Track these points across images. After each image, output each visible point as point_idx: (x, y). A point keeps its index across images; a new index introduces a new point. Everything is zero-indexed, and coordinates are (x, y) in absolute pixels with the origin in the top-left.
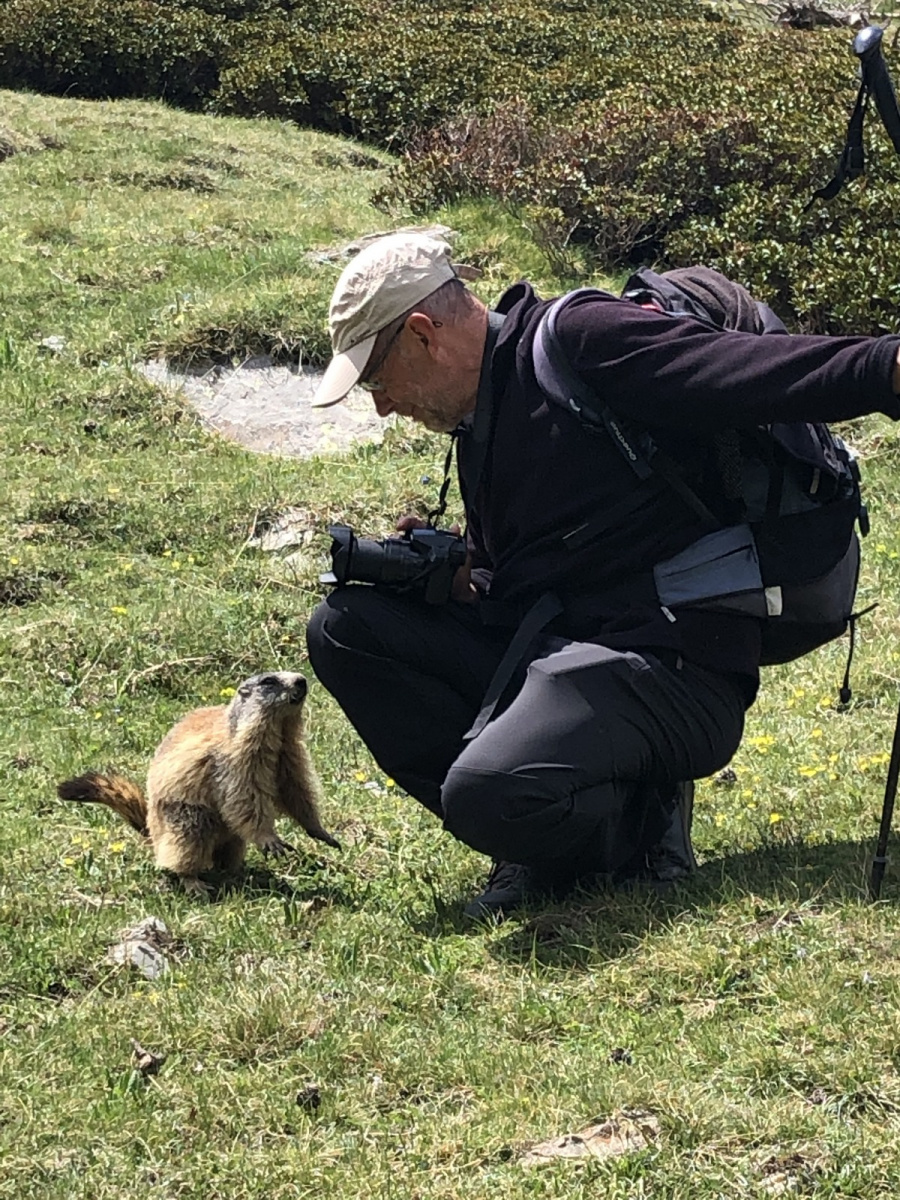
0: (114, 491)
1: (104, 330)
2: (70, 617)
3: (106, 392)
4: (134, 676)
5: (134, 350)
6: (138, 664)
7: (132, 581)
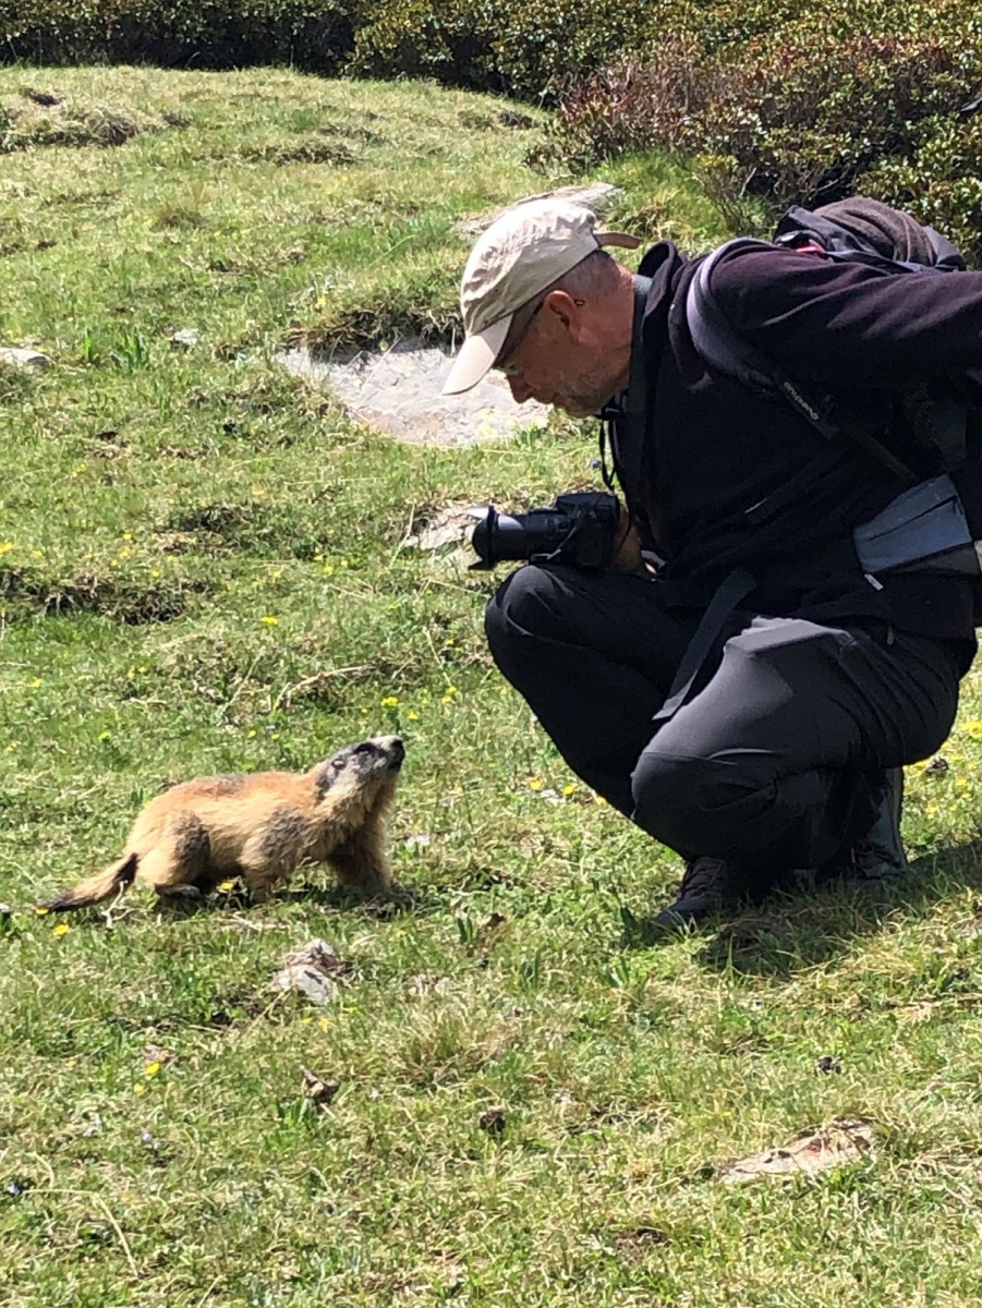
0: (258, 493)
1: (241, 320)
2: (218, 630)
3: (245, 386)
4: (288, 690)
5: (273, 339)
6: (293, 677)
7: (282, 589)
